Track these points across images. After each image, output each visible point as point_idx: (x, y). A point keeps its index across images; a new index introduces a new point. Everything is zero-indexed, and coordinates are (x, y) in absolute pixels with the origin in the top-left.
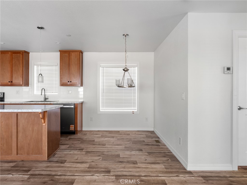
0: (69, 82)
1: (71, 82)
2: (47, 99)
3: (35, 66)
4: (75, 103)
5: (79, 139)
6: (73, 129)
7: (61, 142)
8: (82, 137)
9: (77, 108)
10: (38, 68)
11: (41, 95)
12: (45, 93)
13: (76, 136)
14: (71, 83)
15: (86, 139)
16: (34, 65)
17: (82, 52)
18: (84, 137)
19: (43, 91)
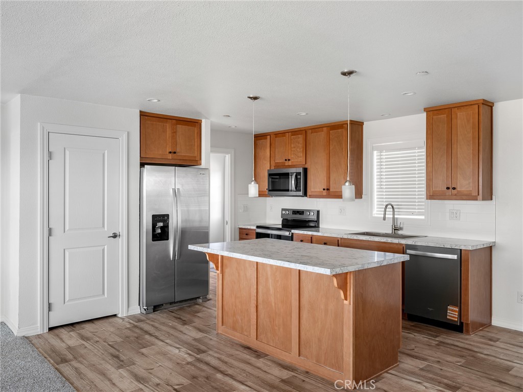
0: (448, 188)
1: (454, 189)
2: (401, 229)
3: (375, 153)
4: (463, 248)
5: (465, 353)
6: (456, 318)
7: (413, 346)
8: (477, 347)
9: (467, 261)
10: (381, 155)
11: (384, 219)
12: (394, 214)
13: (462, 338)
14: (454, 192)
15: (486, 357)
16: (373, 149)
17: (488, 106)
18: (483, 348)
19: (389, 209)
